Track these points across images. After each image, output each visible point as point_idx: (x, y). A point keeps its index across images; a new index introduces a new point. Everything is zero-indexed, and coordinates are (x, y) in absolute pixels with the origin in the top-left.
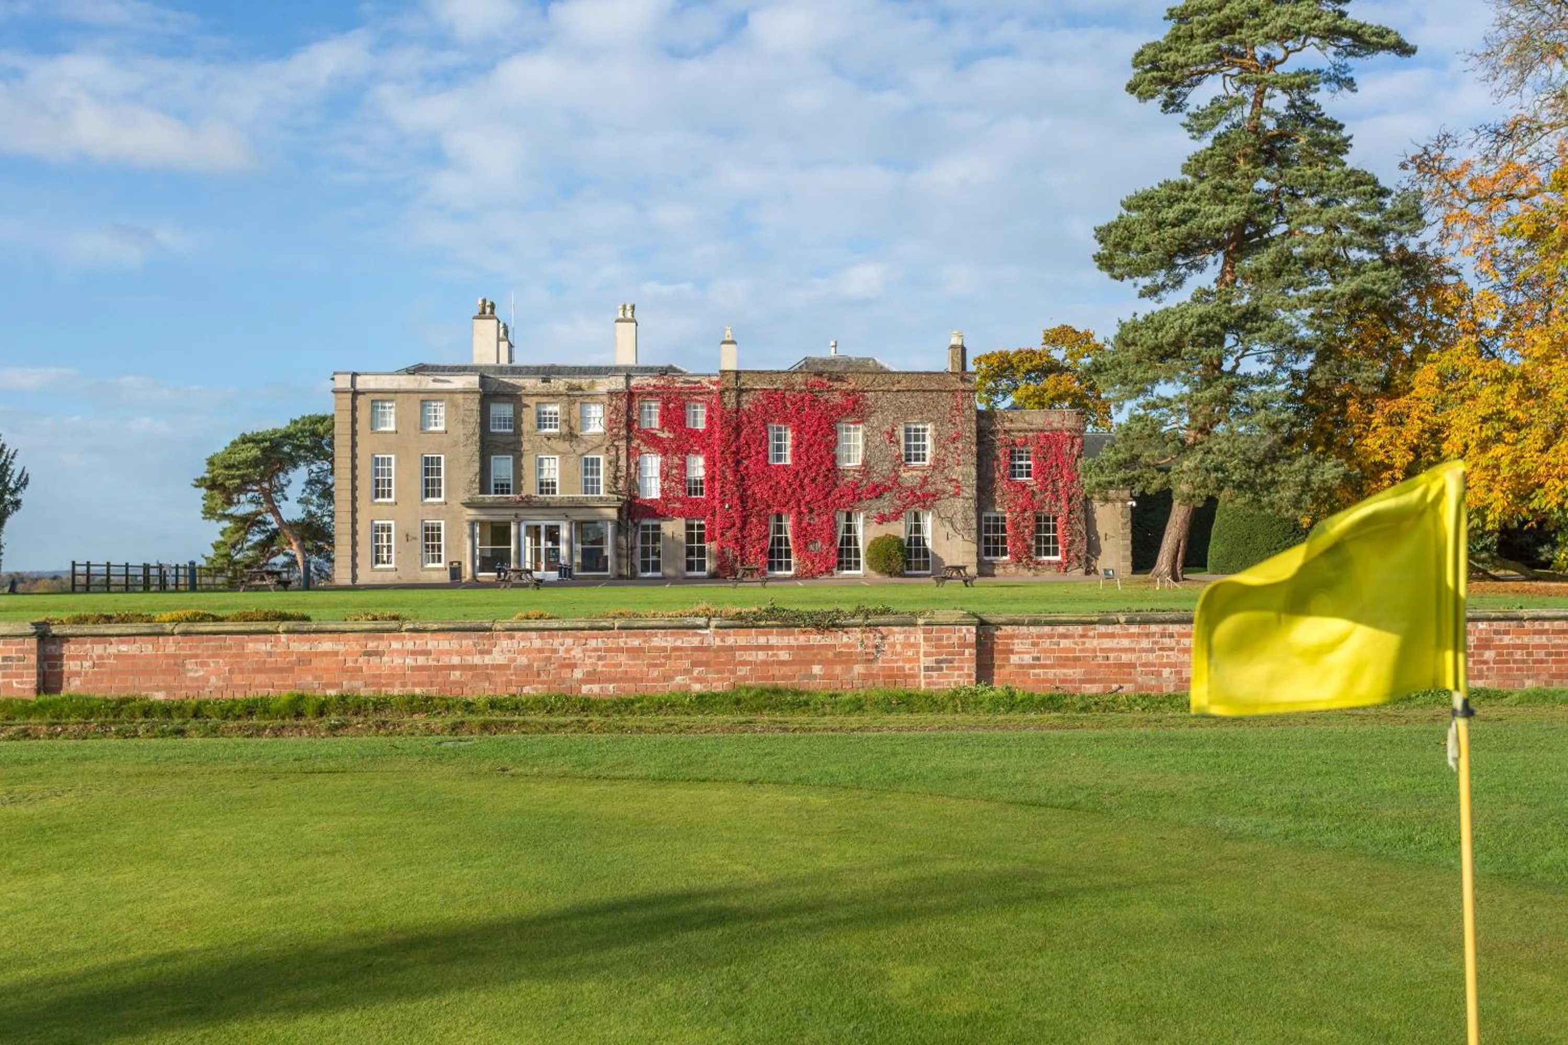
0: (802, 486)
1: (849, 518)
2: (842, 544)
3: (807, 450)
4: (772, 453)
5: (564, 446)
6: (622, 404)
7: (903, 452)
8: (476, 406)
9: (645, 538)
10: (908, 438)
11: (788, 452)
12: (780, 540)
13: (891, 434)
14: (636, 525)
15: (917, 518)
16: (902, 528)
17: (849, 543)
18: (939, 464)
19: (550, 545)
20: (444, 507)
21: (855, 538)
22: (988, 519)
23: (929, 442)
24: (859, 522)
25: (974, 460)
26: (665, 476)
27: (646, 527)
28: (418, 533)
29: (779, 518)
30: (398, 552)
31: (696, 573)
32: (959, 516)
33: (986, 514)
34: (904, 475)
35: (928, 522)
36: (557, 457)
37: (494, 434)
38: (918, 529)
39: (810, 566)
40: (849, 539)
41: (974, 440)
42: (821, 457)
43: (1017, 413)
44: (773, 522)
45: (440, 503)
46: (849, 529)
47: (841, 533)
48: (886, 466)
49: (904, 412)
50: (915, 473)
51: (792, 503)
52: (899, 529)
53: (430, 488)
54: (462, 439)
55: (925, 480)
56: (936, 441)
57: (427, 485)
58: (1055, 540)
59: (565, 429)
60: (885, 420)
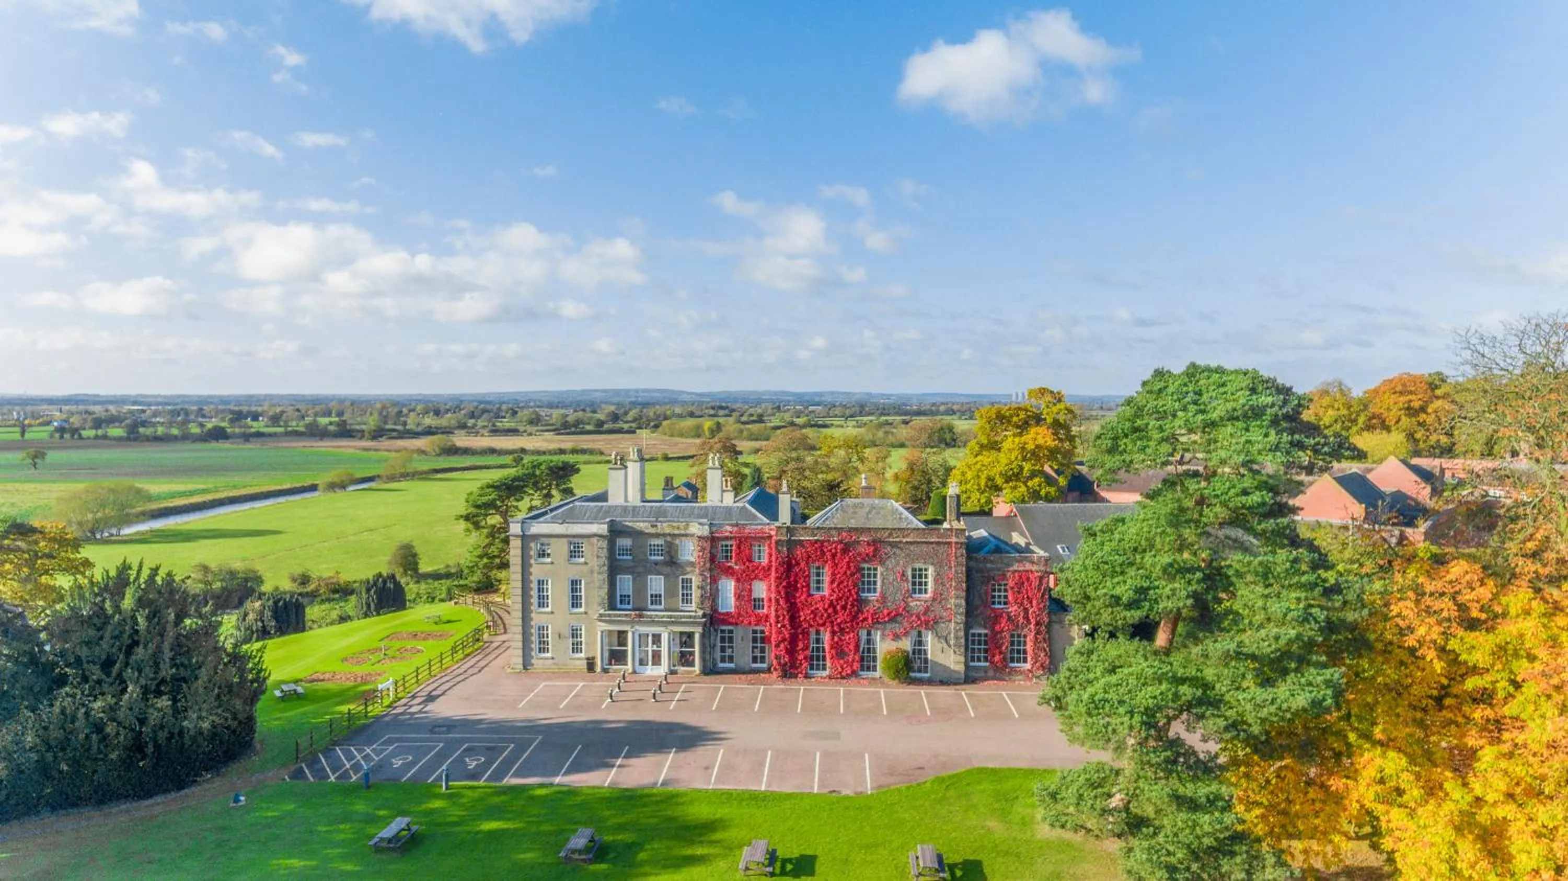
0: (836, 612)
1: (869, 634)
2: (863, 652)
3: (838, 585)
4: (813, 585)
5: (667, 570)
6: (707, 545)
7: (910, 587)
8: (604, 544)
9: (723, 640)
10: (914, 576)
11: (826, 585)
12: (818, 648)
13: (903, 575)
14: (716, 630)
15: (920, 634)
16: (908, 643)
17: (869, 652)
18: (938, 598)
19: (655, 648)
20: (584, 616)
21: (874, 649)
22: (973, 635)
23: (930, 580)
24: (877, 636)
25: (964, 594)
26: (738, 597)
27: (723, 631)
28: (567, 632)
29: (818, 632)
30: (553, 646)
31: (759, 665)
32: (952, 635)
33: (972, 631)
34: (911, 604)
35: (929, 638)
36: (662, 577)
37: (620, 560)
38: (920, 643)
39: (840, 670)
40: (869, 649)
41: (964, 579)
42: (849, 591)
43: (997, 556)
44: (813, 636)
45: (581, 613)
46: (869, 642)
47: (863, 645)
48: (899, 596)
49: (911, 558)
50: (918, 603)
51: (827, 624)
52: (906, 644)
53: (575, 602)
54: (596, 568)
55: (927, 610)
56: (936, 580)
57: (573, 599)
58: (1025, 652)
59: (668, 558)
60: (898, 564)
